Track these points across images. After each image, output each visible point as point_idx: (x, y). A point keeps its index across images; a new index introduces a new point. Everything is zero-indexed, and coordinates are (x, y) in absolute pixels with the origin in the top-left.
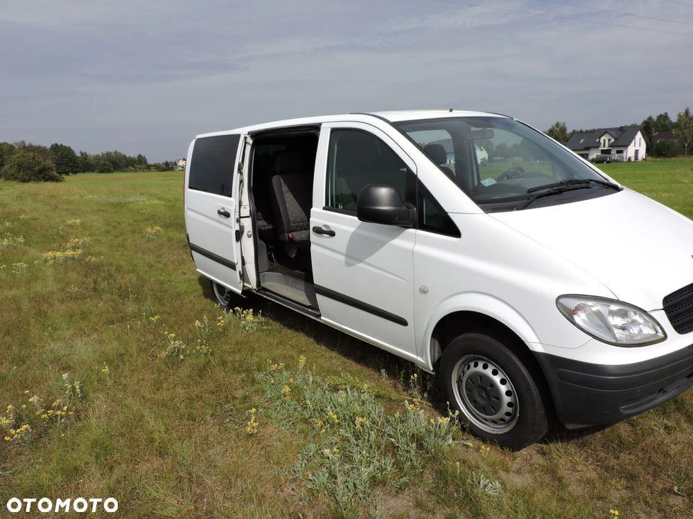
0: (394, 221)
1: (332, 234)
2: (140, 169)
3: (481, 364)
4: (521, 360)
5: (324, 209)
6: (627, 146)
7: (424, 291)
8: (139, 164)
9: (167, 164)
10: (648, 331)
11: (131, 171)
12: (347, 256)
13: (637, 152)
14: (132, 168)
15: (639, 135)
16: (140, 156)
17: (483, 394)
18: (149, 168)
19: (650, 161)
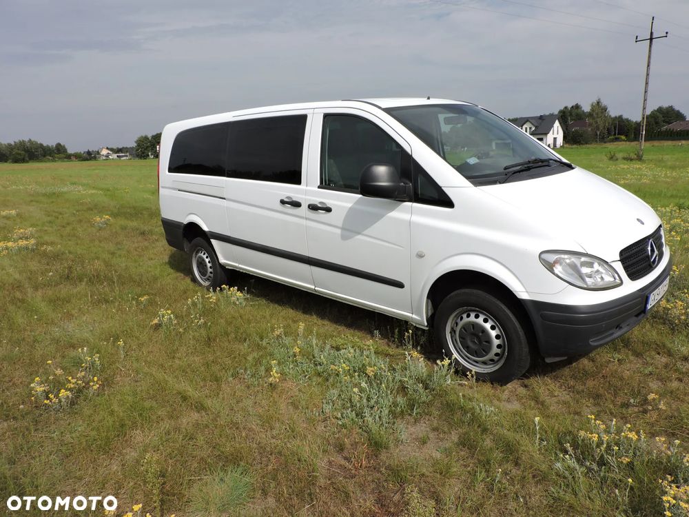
0: (394, 195)
1: (328, 210)
2: (59, 158)
3: (473, 315)
4: (509, 308)
5: (319, 187)
6: (546, 134)
7: (420, 256)
8: (58, 153)
9: (89, 153)
10: (608, 279)
11: (49, 160)
12: (343, 229)
13: (555, 139)
14: (50, 158)
15: (557, 124)
16: (59, 145)
17: (475, 341)
18: (69, 157)
19: (567, 148)
